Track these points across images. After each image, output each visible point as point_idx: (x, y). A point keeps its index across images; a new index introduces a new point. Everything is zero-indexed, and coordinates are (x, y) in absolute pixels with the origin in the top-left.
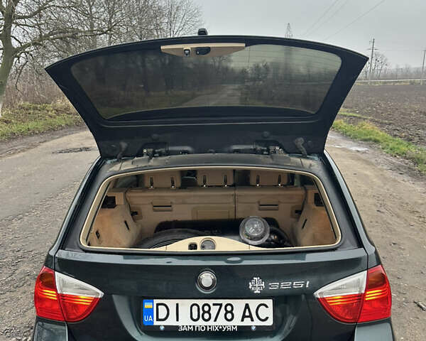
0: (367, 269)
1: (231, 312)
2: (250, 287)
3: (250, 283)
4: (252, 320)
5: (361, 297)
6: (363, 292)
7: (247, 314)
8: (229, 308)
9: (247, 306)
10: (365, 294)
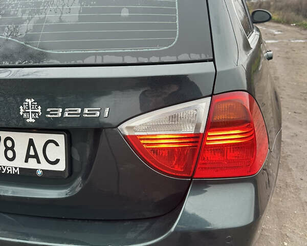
0: (211, 96)
1: (12, 148)
2: (21, 113)
3: (21, 107)
4: (39, 162)
5: (197, 140)
6: (202, 131)
7: (32, 153)
8: (9, 144)
9: (31, 143)
10: (205, 135)
